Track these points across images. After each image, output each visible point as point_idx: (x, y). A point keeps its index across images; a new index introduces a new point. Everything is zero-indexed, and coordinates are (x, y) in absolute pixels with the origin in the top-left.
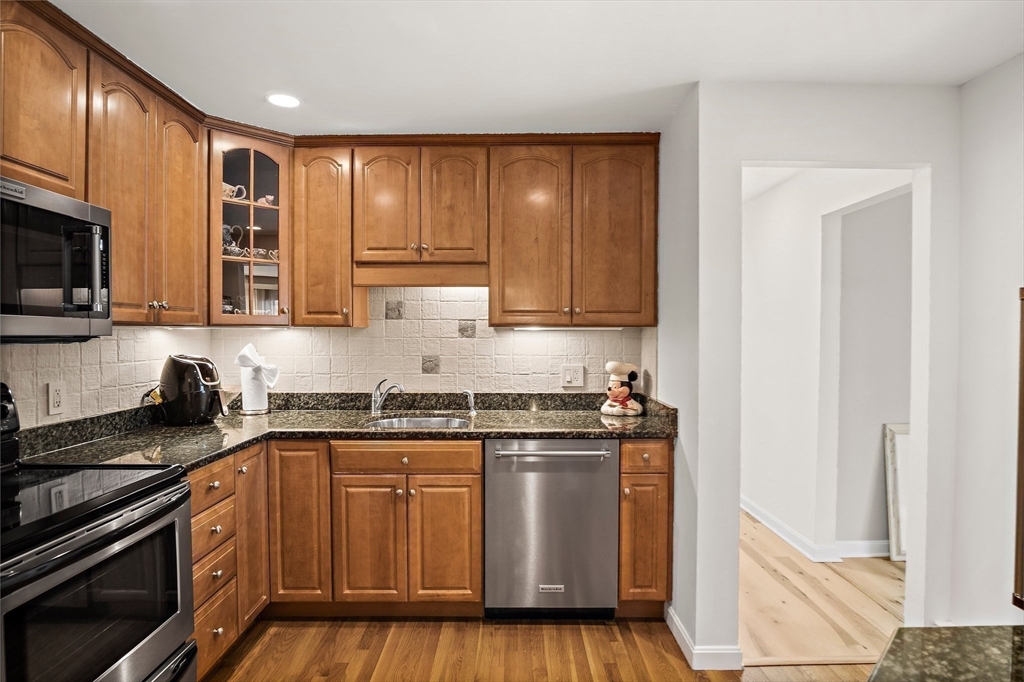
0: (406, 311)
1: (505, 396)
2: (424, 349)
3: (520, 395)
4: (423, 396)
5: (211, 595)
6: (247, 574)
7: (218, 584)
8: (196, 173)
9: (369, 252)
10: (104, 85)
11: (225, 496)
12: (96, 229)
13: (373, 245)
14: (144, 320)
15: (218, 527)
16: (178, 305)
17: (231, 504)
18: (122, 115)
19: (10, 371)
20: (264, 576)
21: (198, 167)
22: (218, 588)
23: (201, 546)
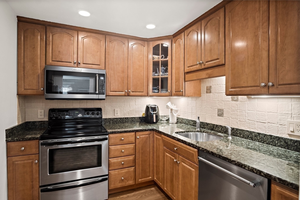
0: (212, 90)
1: (251, 133)
2: (218, 106)
3: (259, 134)
4: (217, 126)
5: (121, 168)
6: (141, 168)
7: (125, 166)
8: (145, 55)
9: (188, 68)
10: (110, 42)
11: (129, 143)
12: (97, 75)
13: (189, 65)
14: (124, 95)
15: (123, 151)
16: (136, 91)
17: (132, 146)
18: (116, 47)
19: (106, 106)
20: (151, 171)
21: (145, 53)
22: (125, 167)
23: (117, 154)
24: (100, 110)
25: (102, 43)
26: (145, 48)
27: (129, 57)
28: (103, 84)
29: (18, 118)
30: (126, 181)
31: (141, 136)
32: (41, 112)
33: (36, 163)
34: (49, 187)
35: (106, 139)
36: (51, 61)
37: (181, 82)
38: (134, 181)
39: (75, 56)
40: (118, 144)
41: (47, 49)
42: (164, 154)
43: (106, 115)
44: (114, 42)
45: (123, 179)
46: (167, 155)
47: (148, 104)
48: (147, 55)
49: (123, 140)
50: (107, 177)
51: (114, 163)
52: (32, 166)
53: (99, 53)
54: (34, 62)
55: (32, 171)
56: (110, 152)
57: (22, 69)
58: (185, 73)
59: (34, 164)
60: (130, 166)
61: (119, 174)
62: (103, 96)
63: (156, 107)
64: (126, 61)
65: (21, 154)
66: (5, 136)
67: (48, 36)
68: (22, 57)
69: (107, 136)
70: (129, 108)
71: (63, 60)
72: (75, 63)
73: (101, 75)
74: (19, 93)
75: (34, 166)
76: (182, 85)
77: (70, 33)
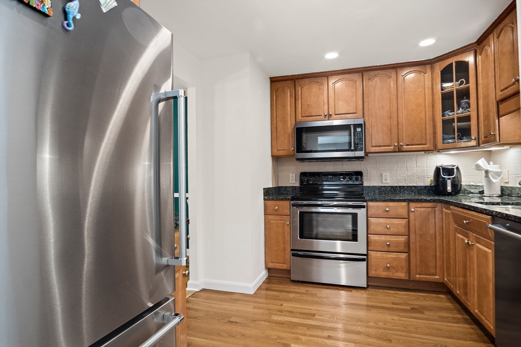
5: (386, 250)
6: (418, 258)
7: (391, 249)
8: (426, 86)
9: (501, 93)
10: (369, 79)
11: (398, 217)
12: (352, 126)
13: (502, 88)
14: (392, 150)
15: (388, 226)
16: (413, 143)
17: (403, 222)
18: (378, 85)
19: (368, 169)
20: (438, 267)
21: (428, 83)
22: (392, 251)
23: (379, 229)
24: (359, 174)
25: (359, 83)
26: (428, 75)
27: (399, 95)
28: (360, 137)
29: (272, 180)
30: (394, 271)
31: (419, 209)
32: (292, 177)
33: (287, 225)
34: (299, 253)
35: (363, 207)
36: (300, 118)
37: (491, 120)
38: (407, 274)
39: (326, 107)
40: (381, 216)
41: (297, 104)
42: (455, 235)
43: (370, 181)
44: (375, 79)
45: (390, 267)
46: (458, 237)
47: (439, 164)
48: (430, 86)
49: (388, 211)
50: (365, 257)
51: (375, 241)
52: (284, 227)
53: (354, 98)
54: (284, 122)
55: (284, 233)
56: (369, 225)
57: (275, 130)
58: (498, 103)
59: (286, 226)
60: (400, 251)
61: (382, 259)
62: (360, 154)
63: (455, 167)
64: (394, 102)
65: (275, 213)
66: (263, 195)
67: (297, 90)
68: (275, 118)
69: (365, 204)
70: (406, 172)
71: (312, 115)
72: (326, 115)
73: (356, 126)
74: (273, 155)
75: (286, 228)
76: (494, 123)
77: (319, 81)
